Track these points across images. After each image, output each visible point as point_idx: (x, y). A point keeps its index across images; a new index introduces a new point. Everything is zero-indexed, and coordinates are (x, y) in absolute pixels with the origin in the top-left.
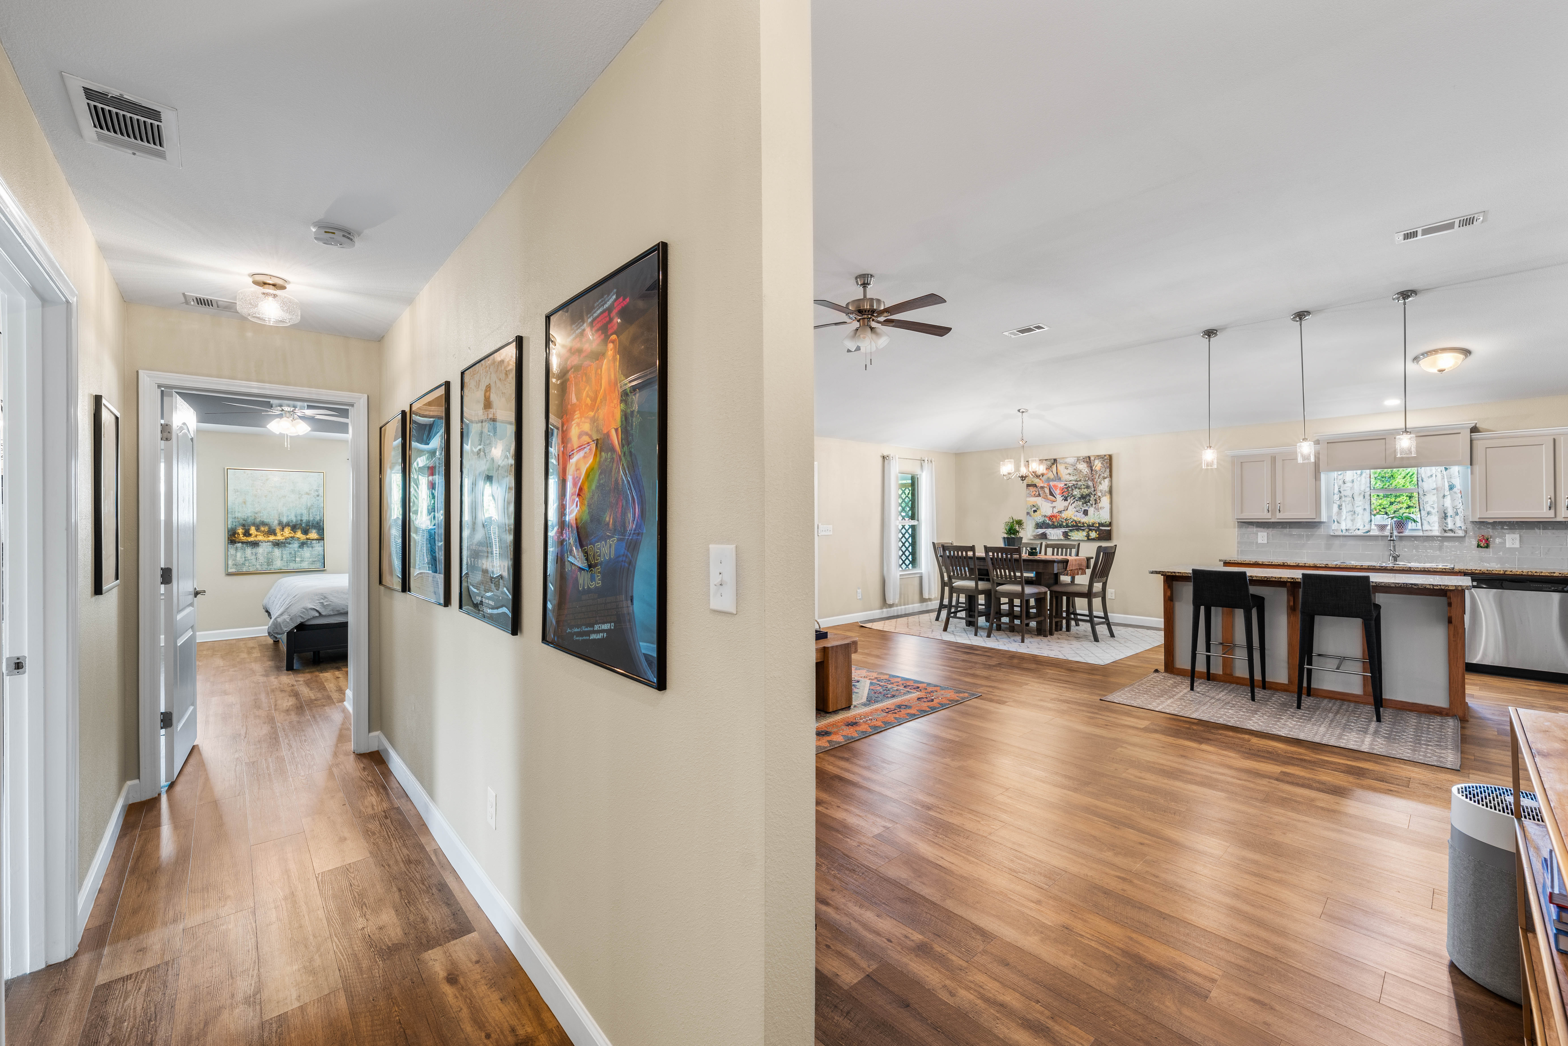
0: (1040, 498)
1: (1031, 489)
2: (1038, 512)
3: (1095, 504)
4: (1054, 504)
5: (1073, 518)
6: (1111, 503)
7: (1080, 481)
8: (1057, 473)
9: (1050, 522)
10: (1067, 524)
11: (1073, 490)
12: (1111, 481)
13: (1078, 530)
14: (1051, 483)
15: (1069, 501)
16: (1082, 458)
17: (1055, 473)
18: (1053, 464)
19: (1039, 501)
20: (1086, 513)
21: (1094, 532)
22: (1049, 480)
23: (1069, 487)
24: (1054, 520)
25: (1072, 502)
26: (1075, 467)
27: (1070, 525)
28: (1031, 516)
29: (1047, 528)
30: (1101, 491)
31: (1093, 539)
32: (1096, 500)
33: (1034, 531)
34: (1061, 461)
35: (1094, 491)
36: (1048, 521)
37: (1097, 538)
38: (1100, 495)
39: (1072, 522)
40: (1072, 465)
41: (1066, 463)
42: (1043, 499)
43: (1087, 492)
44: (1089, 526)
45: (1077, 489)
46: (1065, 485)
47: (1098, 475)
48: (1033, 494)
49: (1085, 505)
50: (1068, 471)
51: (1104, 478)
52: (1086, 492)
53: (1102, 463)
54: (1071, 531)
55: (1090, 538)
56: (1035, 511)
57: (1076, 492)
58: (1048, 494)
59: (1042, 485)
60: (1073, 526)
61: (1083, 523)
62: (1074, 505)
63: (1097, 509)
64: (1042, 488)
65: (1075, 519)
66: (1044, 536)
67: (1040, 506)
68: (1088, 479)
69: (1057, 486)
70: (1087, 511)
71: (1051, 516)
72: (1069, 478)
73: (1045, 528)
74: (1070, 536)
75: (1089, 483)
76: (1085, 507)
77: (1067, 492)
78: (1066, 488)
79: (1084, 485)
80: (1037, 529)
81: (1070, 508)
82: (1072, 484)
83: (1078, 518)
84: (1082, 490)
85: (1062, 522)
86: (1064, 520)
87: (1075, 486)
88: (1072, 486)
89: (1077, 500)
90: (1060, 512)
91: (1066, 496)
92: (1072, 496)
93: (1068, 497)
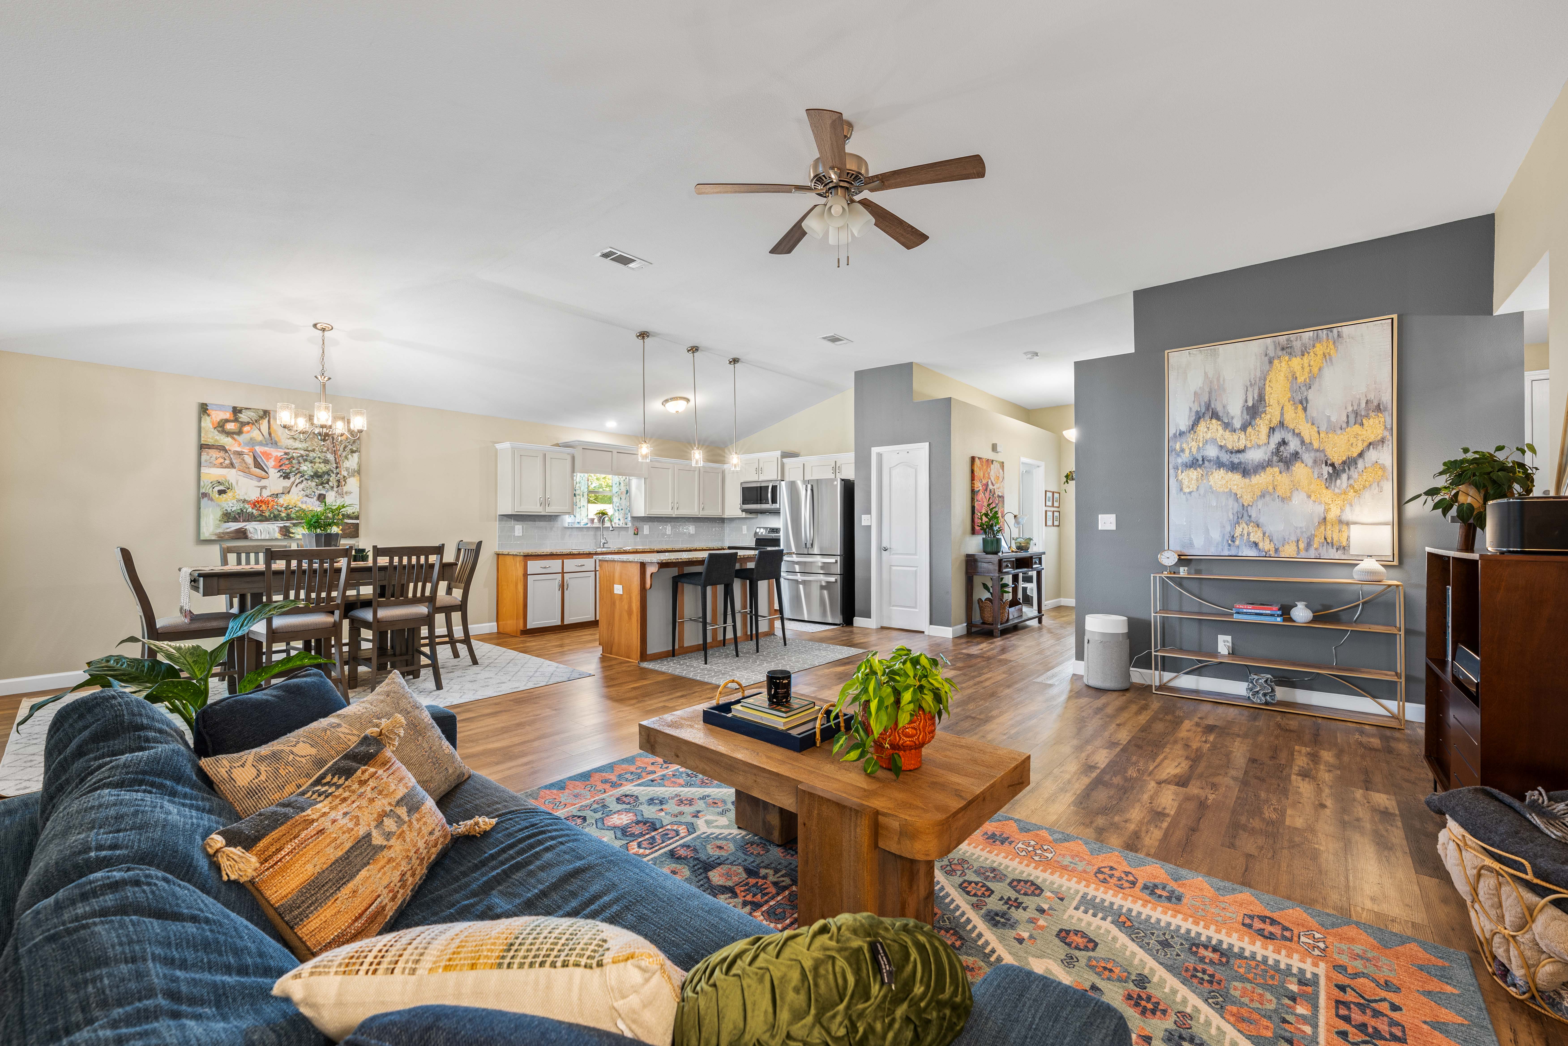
0: (234, 470)
1: (212, 453)
2: (230, 494)
3: (338, 487)
4: (263, 483)
5: (300, 505)
6: (361, 486)
7: (313, 451)
8: (270, 434)
9: (254, 511)
10: (288, 515)
11: (299, 463)
12: (361, 457)
14: (258, 449)
15: (292, 479)
17: (266, 433)
18: (262, 418)
19: (231, 475)
20: (321, 498)
22: (252, 442)
23: (293, 458)
24: (264, 507)
25: (298, 481)
27: (293, 516)
28: (211, 500)
29: (248, 521)
30: (347, 469)
32: (338, 481)
33: (219, 527)
35: (337, 468)
36: (250, 510)
39: (297, 511)
42: (240, 473)
43: (324, 469)
45: (307, 463)
46: (286, 454)
47: (343, 446)
48: (217, 462)
49: (320, 487)
51: (352, 451)
52: (322, 468)
54: (294, 525)
56: (221, 492)
57: (305, 467)
58: (252, 465)
59: (239, 449)
60: (298, 518)
62: (301, 486)
63: (340, 494)
64: (239, 454)
65: (304, 507)
66: (241, 535)
67: (234, 484)
68: (328, 450)
69: (270, 454)
70: (324, 496)
71: (258, 502)
72: (293, 444)
73: (244, 521)
74: (293, 533)
75: (328, 457)
76: (320, 490)
77: (289, 465)
78: (288, 459)
79: (319, 457)
80: (225, 522)
81: (294, 489)
82: (299, 455)
83: (308, 506)
84: (317, 464)
85: (279, 511)
86: (283, 509)
87: (305, 457)
88: (298, 457)
89: (306, 479)
90: (275, 495)
91: (288, 471)
92: (299, 472)
93: (290, 473)
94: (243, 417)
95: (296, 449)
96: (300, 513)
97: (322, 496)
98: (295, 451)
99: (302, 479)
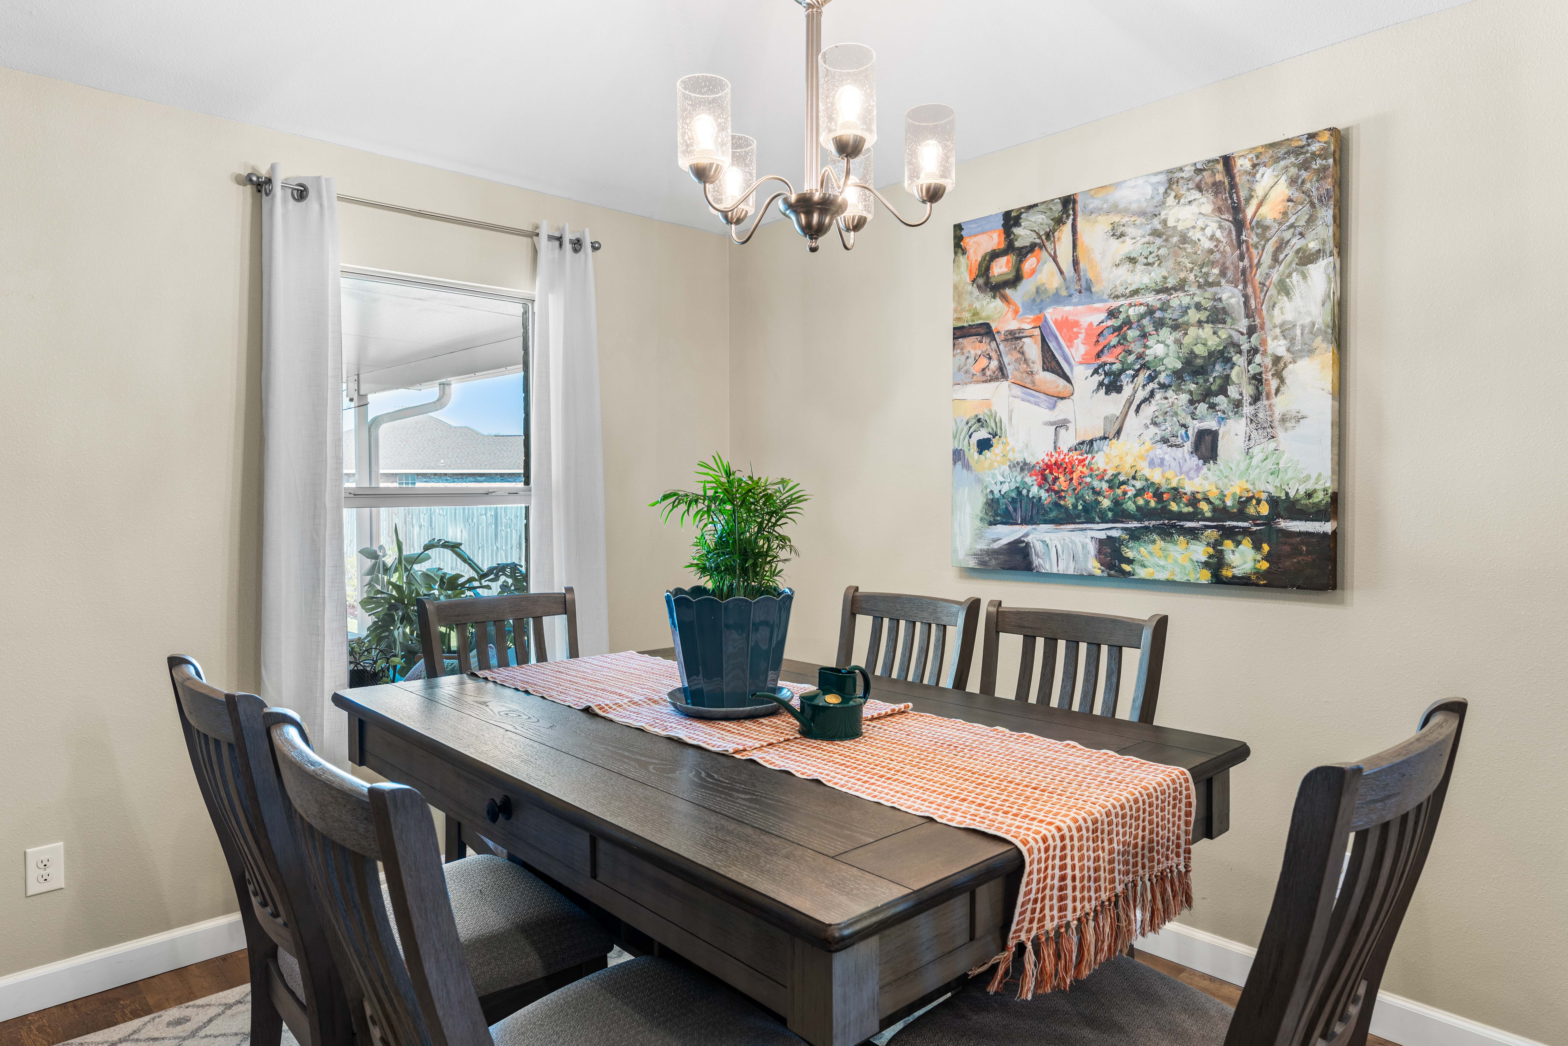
0: (1004, 385)
1: (973, 346)
2: (998, 449)
3: (1256, 399)
4: (1064, 409)
5: (1147, 472)
6: (1340, 392)
7: (1181, 286)
8: (1076, 263)
9: (1044, 495)
10: (1117, 503)
11: (1144, 336)
12: (1342, 273)
13: (1166, 533)
14: (1052, 314)
15: (1127, 390)
16: (1188, 172)
17: (1067, 263)
18: (1059, 222)
19: (1000, 398)
20: (1207, 446)
22: (1040, 299)
23: (1128, 323)
24: (1062, 483)
25: (1141, 394)
26: (1156, 224)
27: (1130, 506)
28: (967, 466)
29: (1032, 521)
30: (1286, 330)
31: (1243, 583)
32: (1257, 379)
33: (979, 536)
34: (1094, 204)
35: (1253, 330)
36: (1035, 490)
37: (1258, 573)
38: (1281, 351)
39: (1140, 493)
40: (1143, 214)
41: (1115, 209)
42: (1017, 390)
43: (1213, 342)
44: (1221, 513)
45: (1165, 332)
46: (1112, 313)
47: (1270, 247)
48: (976, 369)
49: (1202, 407)
50: (1126, 247)
51: (1306, 258)
52: (1208, 339)
53: (1293, 181)
54: (1135, 536)
55: (1227, 573)
56: (984, 445)
57: (1163, 347)
58: (1038, 366)
59: (1013, 325)
60: (1144, 513)
61: (1194, 501)
62: (1148, 411)
63: (1267, 427)
64: (1014, 337)
65: (1156, 476)
66: (1019, 558)
67: (1005, 421)
68: (1223, 273)
69: (1076, 324)
70: (1215, 435)
71: (1049, 466)
72: (1130, 278)
73: (1025, 522)
74: (1130, 562)
75: (1224, 296)
76: (1202, 419)
77: (1119, 349)
78: (1117, 329)
79: (1198, 307)
80: (991, 524)
81: (1133, 423)
82: (1142, 309)
83: (1169, 474)
84: (1193, 331)
85: (1097, 493)
86: (1105, 486)
87: (1158, 314)
88: (1142, 316)
89: (1163, 387)
90: (1088, 445)
91: (1117, 367)
92: (1144, 366)
93: (1122, 371)
94: (1024, 235)
95: (1136, 292)
96: (1148, 496)
97: (1208, 439)
98: (1135, 299)
99: (1151, 386)
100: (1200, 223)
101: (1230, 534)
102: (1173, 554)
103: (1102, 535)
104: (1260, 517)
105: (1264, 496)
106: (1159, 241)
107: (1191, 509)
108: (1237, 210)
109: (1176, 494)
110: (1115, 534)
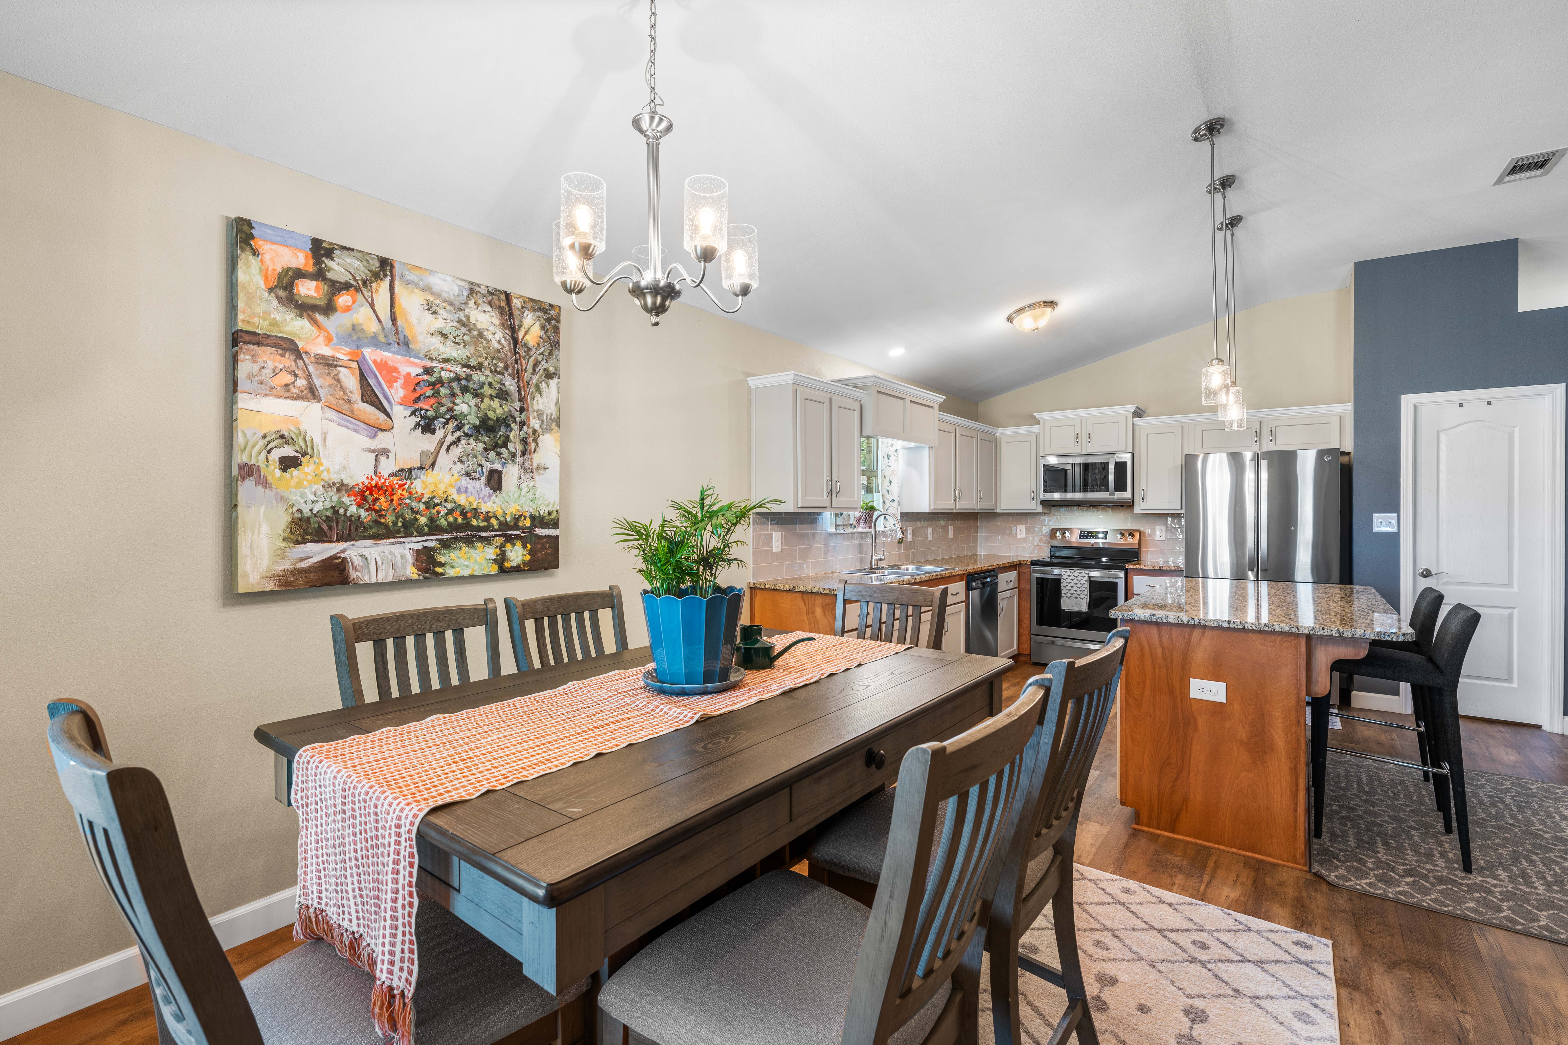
0: (316, 407)
1: (269, 357)
2: (307, 468)
3: (524, 454)
4: (383, 440)
5: (455, 496)
7: (479, 367)
8: (393, 318)
9: (363, 513)
10: (432, 520)
11: (453, 395)
12: (559, 389)
13: (469, 541)
14: (371, 354)
15: (440, 433)
16: (483, 290)
17: (385, 316)
18: (376, 276)
20: (495, 480)
21: (519, 544)
22: (354, 336)
23: (440, 381)
24: (384, 503)
25: (450, 439)
26: (461, 315)
27: (443, 522)
28: (263, 483)
29: (349, 538)
30: (540, 414)
31: (517, 570)
32: (524, 441)
33: (282, 555)
34: (411, 277)
35: (522, 410)
36: (353, 509)
37: (525, 563)
38: (537, 427)
39: (450, 512)
40: (452, 304)
41: (427, 289)
42: (332, 415)
43: (499, 411)
44: (504, 525)
45: (468, 396)
46: (428, 371)
47: (531, 361)
48: (276, 382)
49: (492, 454)
50: (438, 324)
51: (547, 375)
52: (496, 409)
53: (543, 327)
54: (446, 545)
55: (507, 565)
56: (287, 463)
57: (464, 406)
58: (357, 396)
59: (327, 351)
60: (453, 527)
61: (487, 518)
62: (456, 451)
63: (528, 471)
64: (329, 363)
65: (462, 500)
66: (334, 573)
67: (318, 441)
68: (506, 368)
69: (396, 370)
70: (500, 473)
71: (369, 489)
72: (442, 348)
73: (341, 539)
74: (442, 565)
75: (507, 383)
76: (492, 462)
77: (433, 400)
78: (432, 385)
79: (490, 384)
80: (297, 543)
81: (444, 459)
82: (452, 375)
83: (471, 499)
84: (486, 400)
85: (415, 512)
86: (422, 506)
87: (463, 382)
88: (451, 380)
89: (467, 435)
90: (408, 473)
91: (431, 413)
92: (454, 418)
93: (435, 418)
94: (336, 269)
95: (446, 361)
96: (457, 514)
97: (496, 476)
98: (446, 366)
99: (458, 434)
100: (492, 329)
101: (509, 539)
102: (474, 556)
103: (419, 546)
104: (525, 528)
105: (528, 515)
106: (464, 330)
107: (485, 524)
108: (513, 331)
109: (476, 512)
110: (430, 544)
